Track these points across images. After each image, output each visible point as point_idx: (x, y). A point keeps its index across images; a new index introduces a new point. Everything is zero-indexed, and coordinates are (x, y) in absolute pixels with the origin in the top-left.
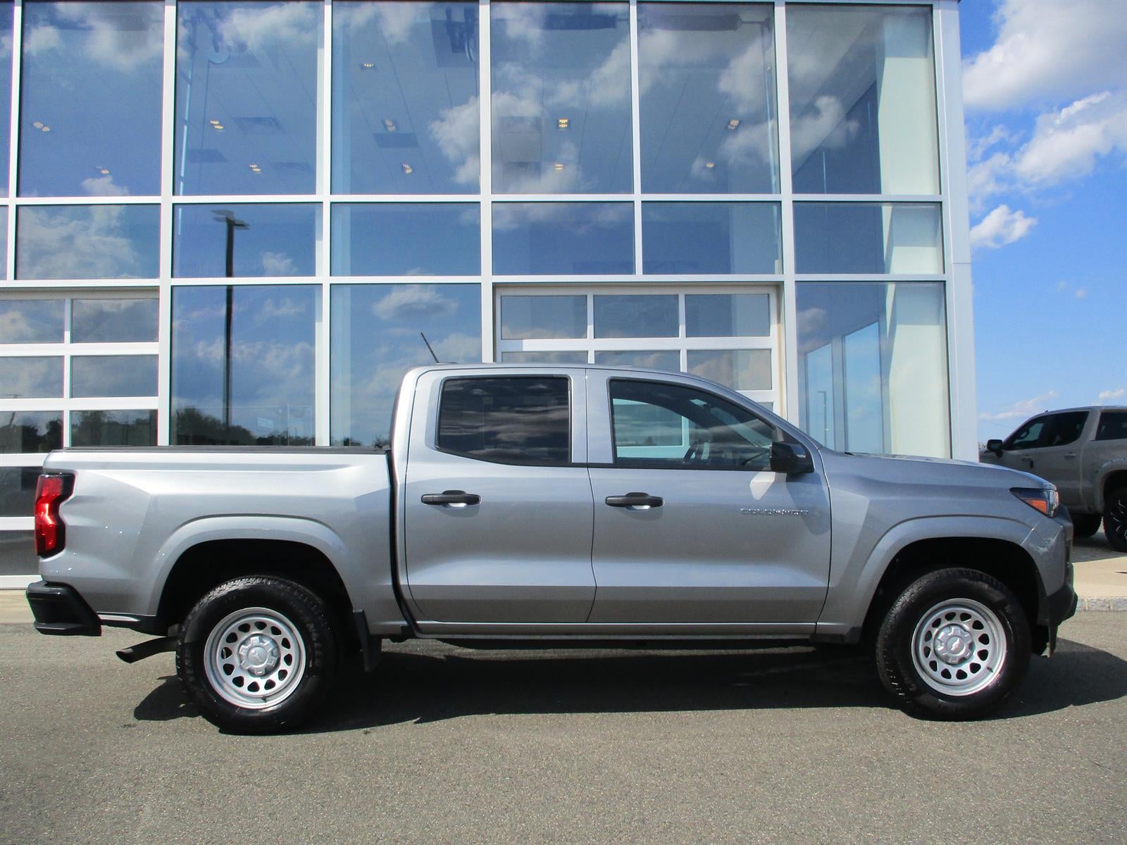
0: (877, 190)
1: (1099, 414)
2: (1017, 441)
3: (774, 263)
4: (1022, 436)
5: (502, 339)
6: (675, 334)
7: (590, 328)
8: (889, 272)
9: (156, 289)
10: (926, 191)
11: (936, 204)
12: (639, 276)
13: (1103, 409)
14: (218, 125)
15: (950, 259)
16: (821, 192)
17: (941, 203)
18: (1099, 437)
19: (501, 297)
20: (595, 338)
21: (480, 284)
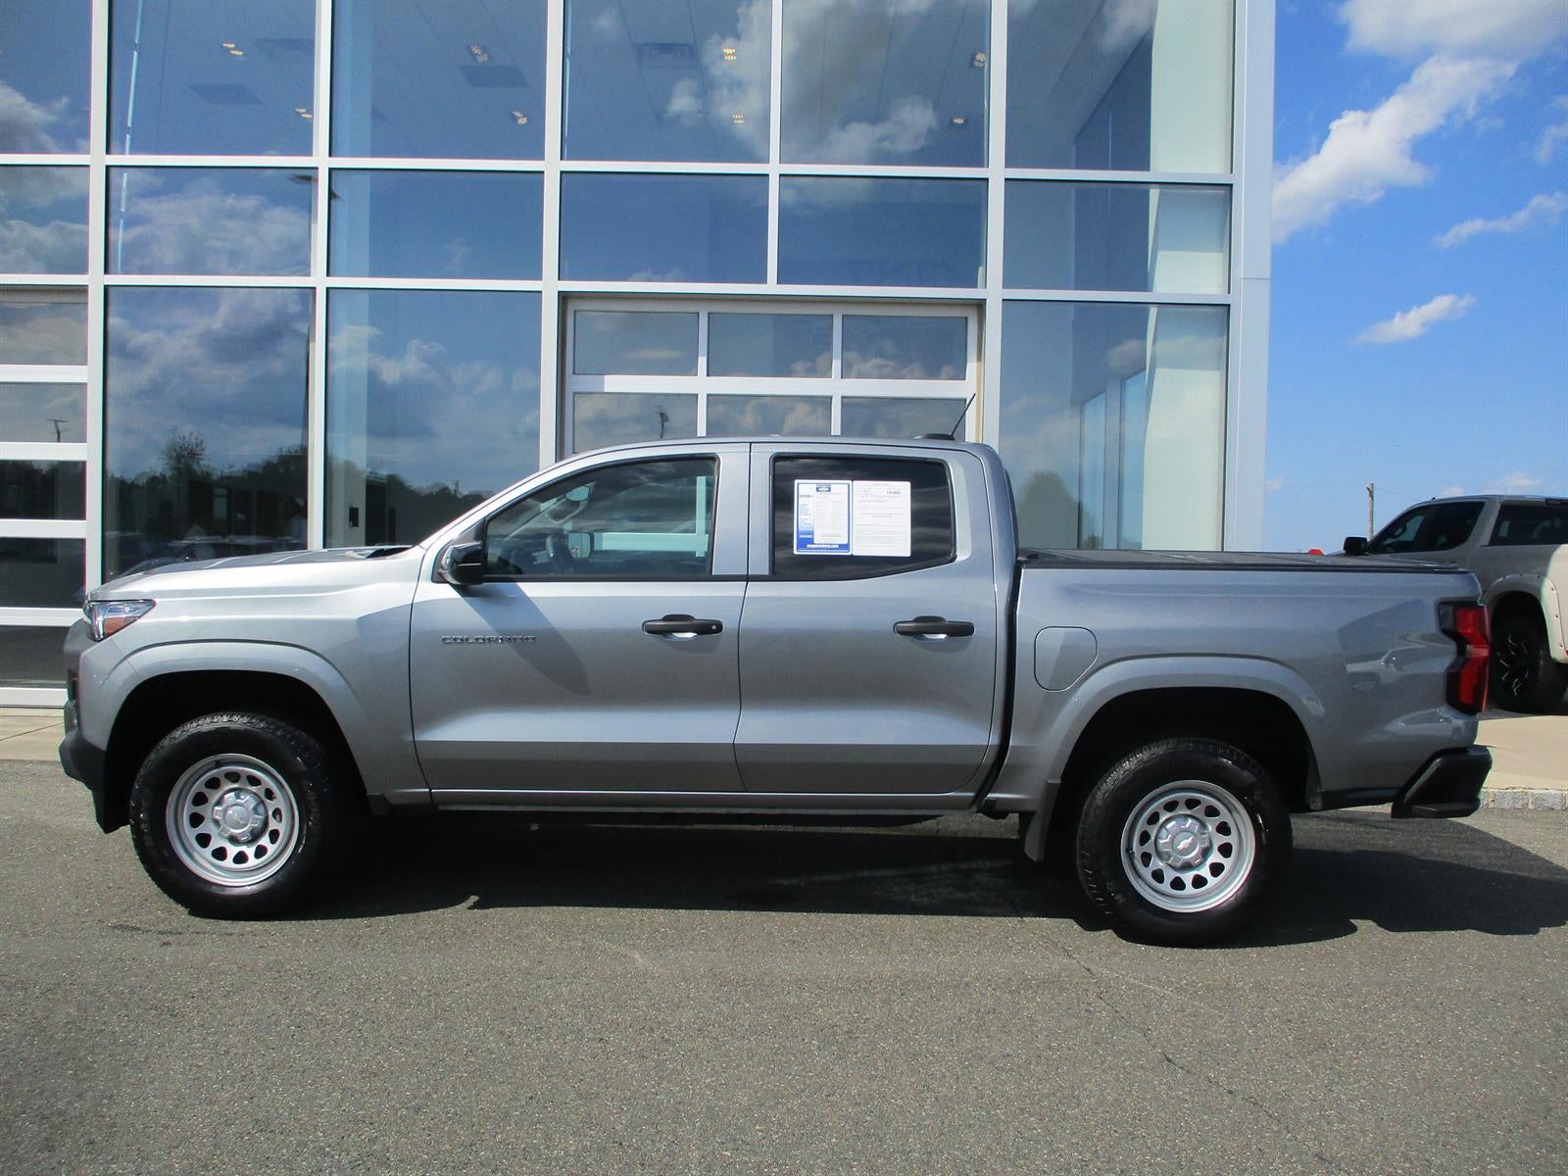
0: (1144, 165)
1: (1498, 507)
2: (1389, 541)
3: (977, 270)
4: (1397, 533)
5: (574, 373)
6: (826, 373)
7: (702, 361)
8: (1151, 290)
9: (82, 290)
10: (1210, 168)
11: (1224, 187)
12: (772, 287)
13: (1504, 499)
14: (234, 49)
15: (1239, 272)
16: (1104, 167)
17: (1231, 185)
18: (1496, 540)
19: (575, 312)
20: (708, 375)
21: (541, 292)
